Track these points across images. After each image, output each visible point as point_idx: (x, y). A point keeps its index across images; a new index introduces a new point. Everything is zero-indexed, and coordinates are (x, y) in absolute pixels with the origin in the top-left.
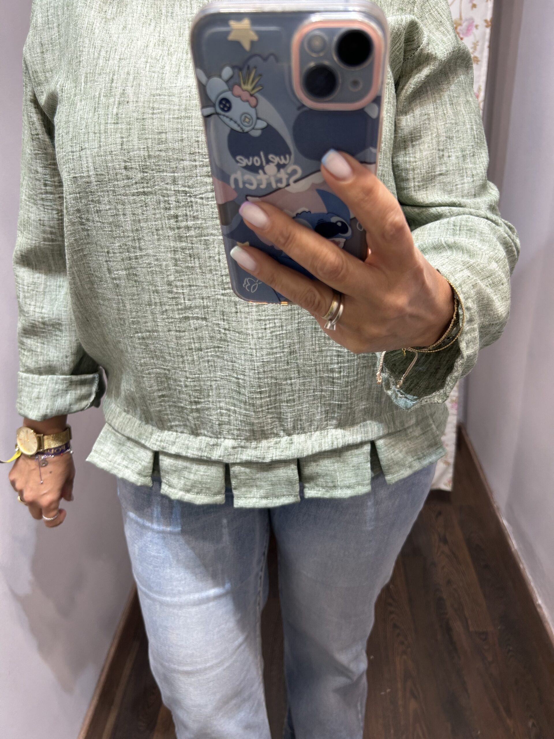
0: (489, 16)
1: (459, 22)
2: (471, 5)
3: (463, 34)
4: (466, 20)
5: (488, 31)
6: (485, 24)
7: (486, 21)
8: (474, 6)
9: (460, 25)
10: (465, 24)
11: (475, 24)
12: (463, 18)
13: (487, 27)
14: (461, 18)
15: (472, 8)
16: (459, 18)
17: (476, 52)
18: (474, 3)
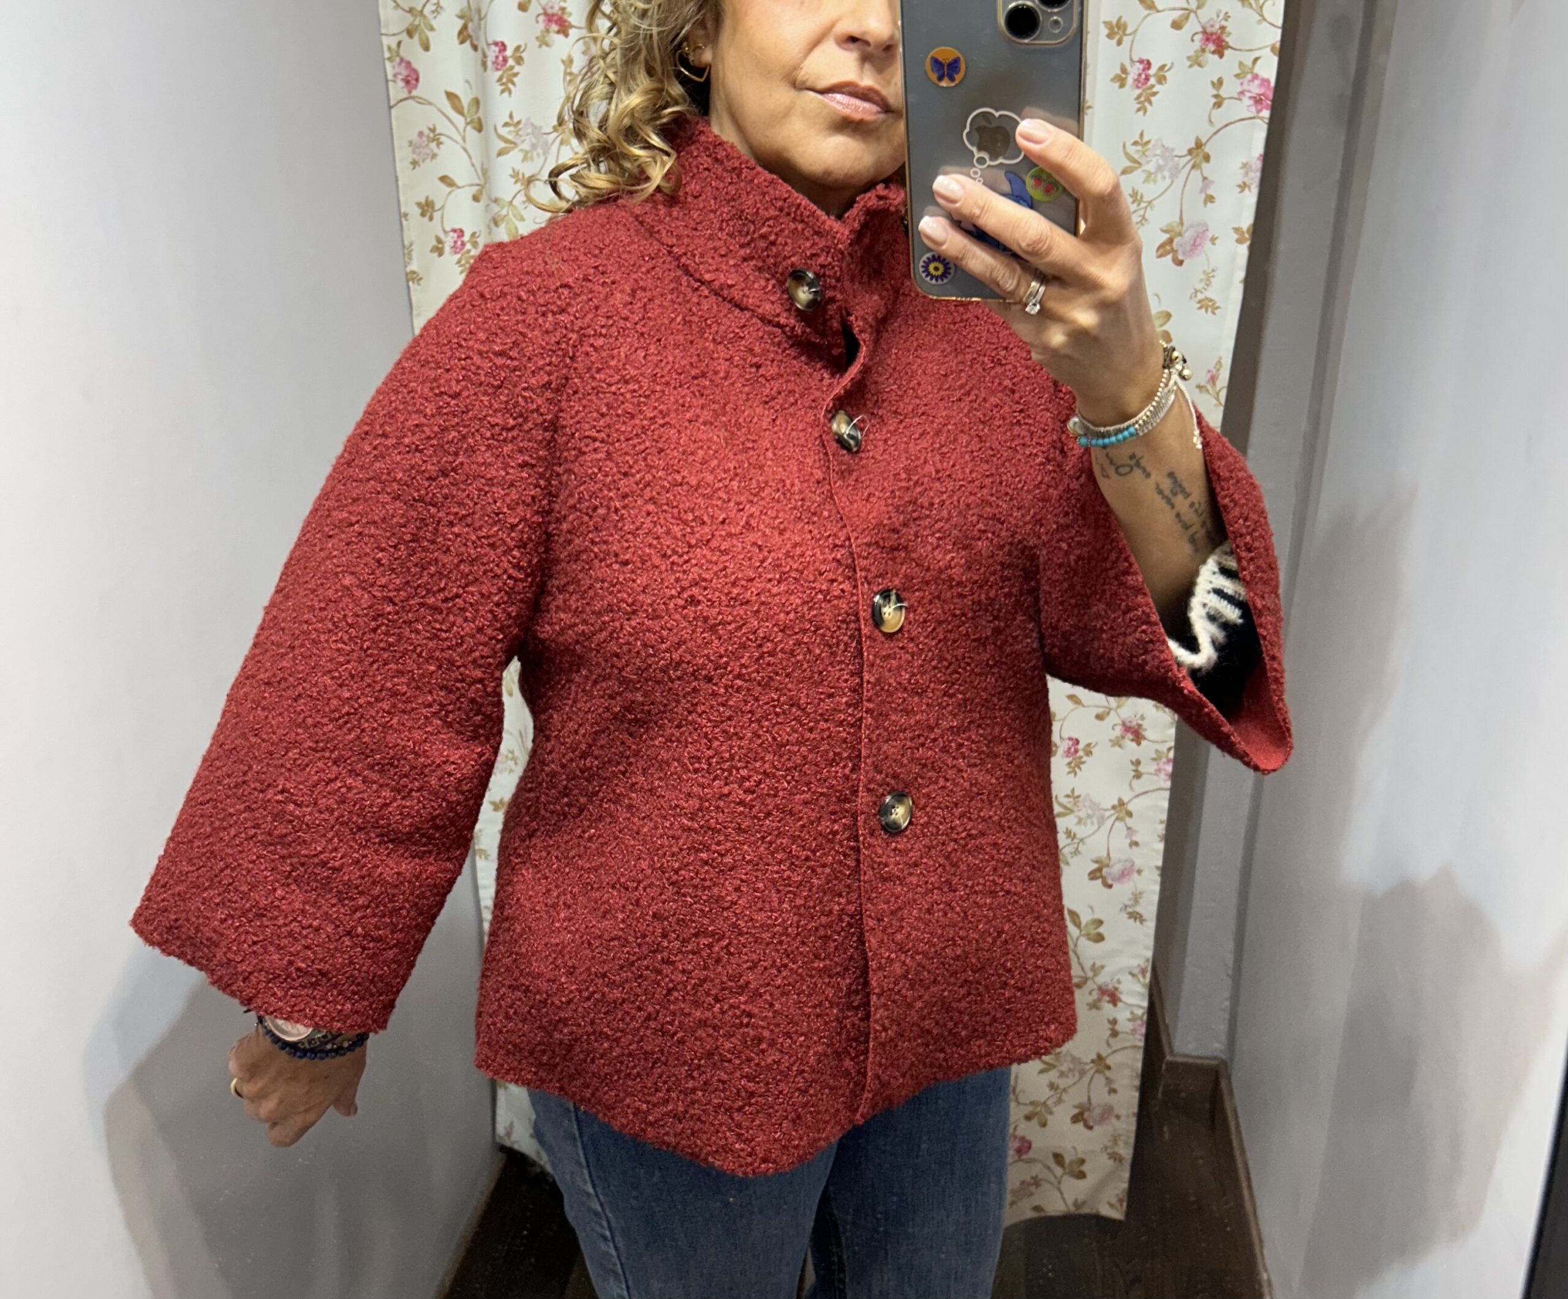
0: (1247, 221)
1: (1178, 230)
2: (1203, 196)
3: (1184, 254)
4: (1192, 226)
5: (1243, 250)
6: (1237, 236)
7: (1237, 230)
8: (1210, 199)
9: (1180, 234)
10: (1189, 235)
11: (1210, 234)
12: (1186, 222)
13: (1240, 241)
14: (1181, 222)
15: (1205, 203)
16: (1177, 219)
17: (1210, 289)
18: (1210, 192)
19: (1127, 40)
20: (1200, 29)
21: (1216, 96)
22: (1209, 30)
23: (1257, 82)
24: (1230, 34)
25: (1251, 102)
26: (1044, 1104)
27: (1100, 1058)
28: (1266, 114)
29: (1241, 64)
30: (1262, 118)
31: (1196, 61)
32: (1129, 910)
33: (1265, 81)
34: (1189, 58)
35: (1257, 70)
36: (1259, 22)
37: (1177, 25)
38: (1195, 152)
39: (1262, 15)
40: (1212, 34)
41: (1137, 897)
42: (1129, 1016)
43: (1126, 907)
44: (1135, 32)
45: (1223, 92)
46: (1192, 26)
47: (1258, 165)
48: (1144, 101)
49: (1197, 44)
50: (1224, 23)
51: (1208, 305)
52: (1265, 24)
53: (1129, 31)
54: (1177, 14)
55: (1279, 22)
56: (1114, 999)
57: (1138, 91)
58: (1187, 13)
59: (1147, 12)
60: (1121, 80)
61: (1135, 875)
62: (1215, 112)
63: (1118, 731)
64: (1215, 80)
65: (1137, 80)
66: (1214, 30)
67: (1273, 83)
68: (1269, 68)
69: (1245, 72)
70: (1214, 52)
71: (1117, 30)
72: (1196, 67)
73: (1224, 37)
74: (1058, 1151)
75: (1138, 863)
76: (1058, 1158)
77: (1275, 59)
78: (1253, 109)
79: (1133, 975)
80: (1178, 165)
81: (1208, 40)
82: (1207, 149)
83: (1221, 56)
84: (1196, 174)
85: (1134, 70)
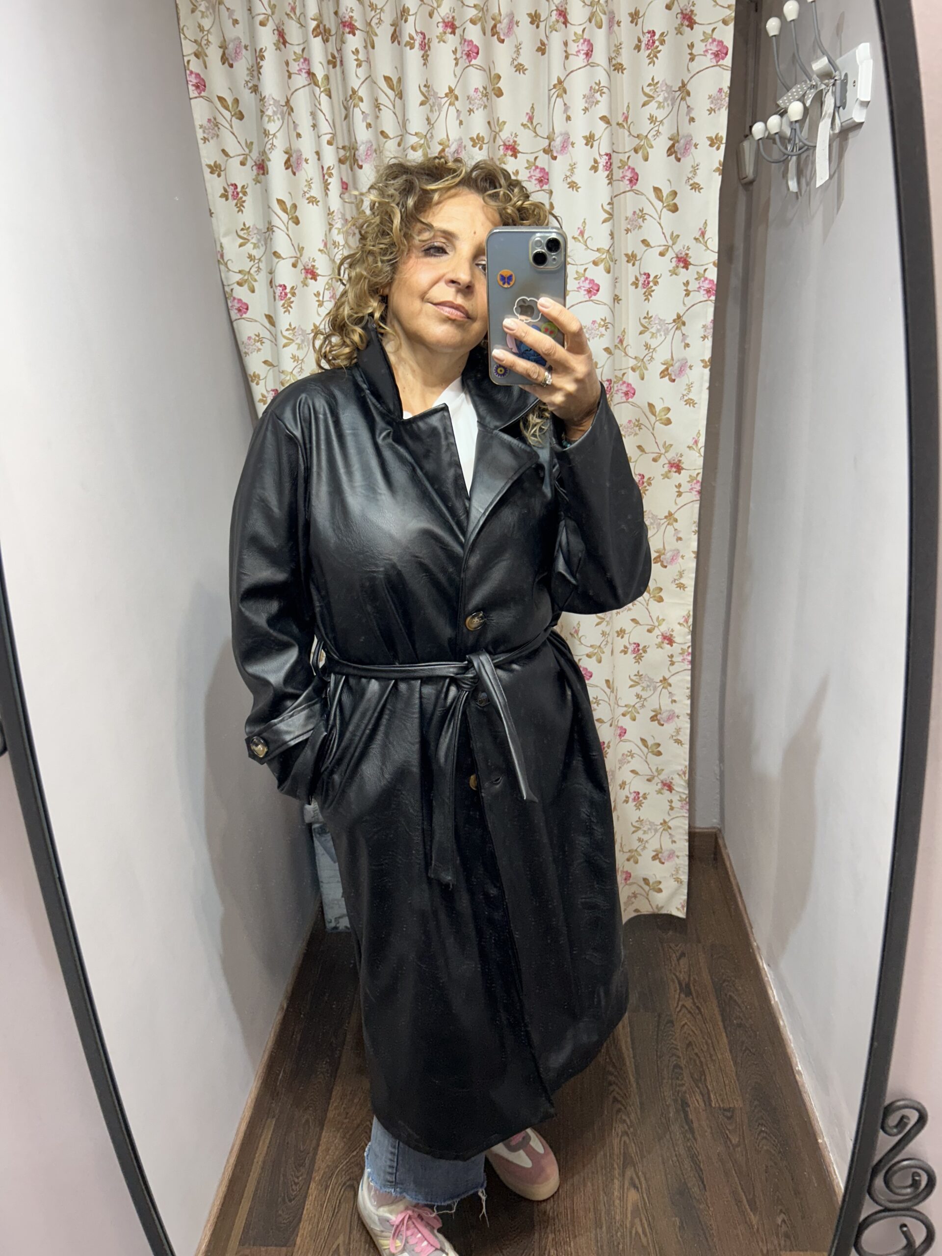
0: (707, 355)
1: (671, 363)
2: (683, 344)
3: (675, 375)
4: (679, 361)
5: (707, 372)
6: (703, 364)
7: (703, 361)
8: (687, 345)
9: (672, 365)
10: (677, 365)
11: (689, 364)
12: (675, 358)
13: (705, 367)
14: (672, 359)
15: (685, 348)
16: (670, 357)
17: (691, 394)
18: (686, 342)
19: (637, 263)
20: (675, 256)
21: (686, 290)
22: (680, 256)
23: (707, 282)
24: (690, 257)
25: (705, 292)
26: (636, 850)
27: (665, 822)
28: (713, 298)
29: (698, 273)
30: (711, 300)
31: (674, 272)
32: (674, 738)
33: (711, 281)
34: (670, 271)
35: (706, 275)
36: (705, 250)
37: (662, 254)
38: (677, 321)
39: (706, 246)
40: (681, 258)
41: (678, 731)
42: (679, 799)
43: (672, 736)
44: (640, 259)
45: (690, 288)
46: (670, 254)
47: (711, 325)
48: (648, 295)
49: (674, 264)
50: (687, 252)
51: (690, 402)
52: (708, 251)
53: (638, 258)
54: (662, 248)
55: (716, 249)
56: (670, 789)
57: (645, 290)
58: (667, 248)
59: (646, 248)
60: (636, 284)
61: (676, 719)
62: (686, 298)
63: (660, 639)
64: (685, 282)
65: (643, 284)
66: (682, 255)
67: (715, 282)
68: (712, 274)
69: (700, 277)
70: (683, 267)
71: (632, 258)
72: (674, 276)
73: (688, 259)
74: (645, 877)
75: (677, 712)
76: (646, 881)
77: (716, 269)
78: (706, 296)
79: (679, 775)
80: (668, 328)
81: (679, 261)
82: (684, 319)
83: (687, 269)
84: (678, 332)
85: (642, 279)
